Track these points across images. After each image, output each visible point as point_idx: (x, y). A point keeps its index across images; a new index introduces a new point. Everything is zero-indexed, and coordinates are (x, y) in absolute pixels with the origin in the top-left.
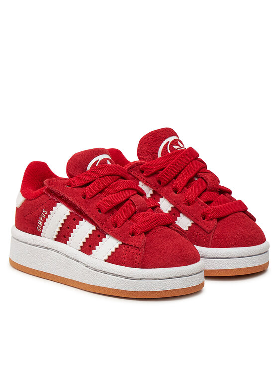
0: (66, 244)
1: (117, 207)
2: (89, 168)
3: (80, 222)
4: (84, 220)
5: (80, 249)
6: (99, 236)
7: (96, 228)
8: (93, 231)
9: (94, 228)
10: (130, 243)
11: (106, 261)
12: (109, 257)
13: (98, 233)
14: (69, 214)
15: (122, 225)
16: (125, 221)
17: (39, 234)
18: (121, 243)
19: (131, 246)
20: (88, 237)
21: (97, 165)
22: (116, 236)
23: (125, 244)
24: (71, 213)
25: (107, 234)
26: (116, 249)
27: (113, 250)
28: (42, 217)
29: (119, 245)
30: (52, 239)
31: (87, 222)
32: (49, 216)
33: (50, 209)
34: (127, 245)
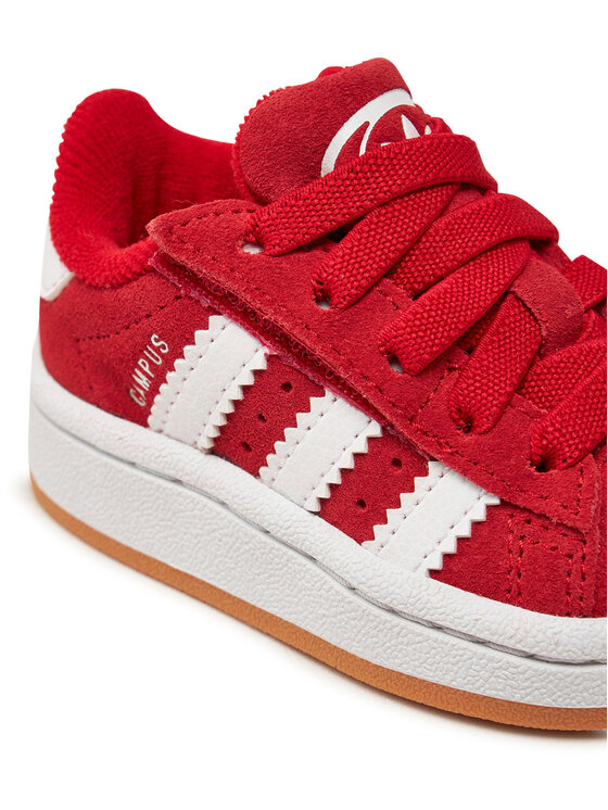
0: (256, 474)
1: (467, 341)
2: (329, 162)
3: (313, 400)
4: (329, 394)
5: (317, 508)
6: (397, 463)
7: (384, 429)
8: (370, 440)
9: (375, 430)
10: (539, 506)
11: (434, 574)
12: (447, 557)
13: (394, 453)
14: (261, 364)
15: (497, 421)
16: (508, 403)
17: (140, 416)
18: (496, 501)
19: (542, 516)
20: (349, 464)
21: (363, 151)
22: (472, 469)
23: (516, 507)
24: (269, 358)
25: (433, 459)
26: (476, 525)
27: (465, 531)
28: (150, 362)
29: (489, 508)
30: (194, 445)
31: (340, 401)
32: (178, 362)
33: (180, 339)
34: (525, 510)
